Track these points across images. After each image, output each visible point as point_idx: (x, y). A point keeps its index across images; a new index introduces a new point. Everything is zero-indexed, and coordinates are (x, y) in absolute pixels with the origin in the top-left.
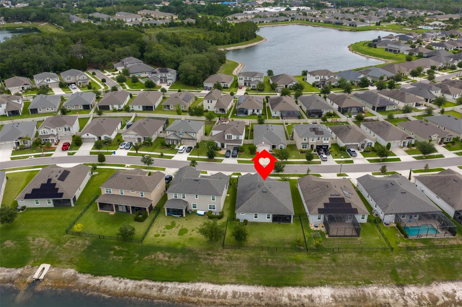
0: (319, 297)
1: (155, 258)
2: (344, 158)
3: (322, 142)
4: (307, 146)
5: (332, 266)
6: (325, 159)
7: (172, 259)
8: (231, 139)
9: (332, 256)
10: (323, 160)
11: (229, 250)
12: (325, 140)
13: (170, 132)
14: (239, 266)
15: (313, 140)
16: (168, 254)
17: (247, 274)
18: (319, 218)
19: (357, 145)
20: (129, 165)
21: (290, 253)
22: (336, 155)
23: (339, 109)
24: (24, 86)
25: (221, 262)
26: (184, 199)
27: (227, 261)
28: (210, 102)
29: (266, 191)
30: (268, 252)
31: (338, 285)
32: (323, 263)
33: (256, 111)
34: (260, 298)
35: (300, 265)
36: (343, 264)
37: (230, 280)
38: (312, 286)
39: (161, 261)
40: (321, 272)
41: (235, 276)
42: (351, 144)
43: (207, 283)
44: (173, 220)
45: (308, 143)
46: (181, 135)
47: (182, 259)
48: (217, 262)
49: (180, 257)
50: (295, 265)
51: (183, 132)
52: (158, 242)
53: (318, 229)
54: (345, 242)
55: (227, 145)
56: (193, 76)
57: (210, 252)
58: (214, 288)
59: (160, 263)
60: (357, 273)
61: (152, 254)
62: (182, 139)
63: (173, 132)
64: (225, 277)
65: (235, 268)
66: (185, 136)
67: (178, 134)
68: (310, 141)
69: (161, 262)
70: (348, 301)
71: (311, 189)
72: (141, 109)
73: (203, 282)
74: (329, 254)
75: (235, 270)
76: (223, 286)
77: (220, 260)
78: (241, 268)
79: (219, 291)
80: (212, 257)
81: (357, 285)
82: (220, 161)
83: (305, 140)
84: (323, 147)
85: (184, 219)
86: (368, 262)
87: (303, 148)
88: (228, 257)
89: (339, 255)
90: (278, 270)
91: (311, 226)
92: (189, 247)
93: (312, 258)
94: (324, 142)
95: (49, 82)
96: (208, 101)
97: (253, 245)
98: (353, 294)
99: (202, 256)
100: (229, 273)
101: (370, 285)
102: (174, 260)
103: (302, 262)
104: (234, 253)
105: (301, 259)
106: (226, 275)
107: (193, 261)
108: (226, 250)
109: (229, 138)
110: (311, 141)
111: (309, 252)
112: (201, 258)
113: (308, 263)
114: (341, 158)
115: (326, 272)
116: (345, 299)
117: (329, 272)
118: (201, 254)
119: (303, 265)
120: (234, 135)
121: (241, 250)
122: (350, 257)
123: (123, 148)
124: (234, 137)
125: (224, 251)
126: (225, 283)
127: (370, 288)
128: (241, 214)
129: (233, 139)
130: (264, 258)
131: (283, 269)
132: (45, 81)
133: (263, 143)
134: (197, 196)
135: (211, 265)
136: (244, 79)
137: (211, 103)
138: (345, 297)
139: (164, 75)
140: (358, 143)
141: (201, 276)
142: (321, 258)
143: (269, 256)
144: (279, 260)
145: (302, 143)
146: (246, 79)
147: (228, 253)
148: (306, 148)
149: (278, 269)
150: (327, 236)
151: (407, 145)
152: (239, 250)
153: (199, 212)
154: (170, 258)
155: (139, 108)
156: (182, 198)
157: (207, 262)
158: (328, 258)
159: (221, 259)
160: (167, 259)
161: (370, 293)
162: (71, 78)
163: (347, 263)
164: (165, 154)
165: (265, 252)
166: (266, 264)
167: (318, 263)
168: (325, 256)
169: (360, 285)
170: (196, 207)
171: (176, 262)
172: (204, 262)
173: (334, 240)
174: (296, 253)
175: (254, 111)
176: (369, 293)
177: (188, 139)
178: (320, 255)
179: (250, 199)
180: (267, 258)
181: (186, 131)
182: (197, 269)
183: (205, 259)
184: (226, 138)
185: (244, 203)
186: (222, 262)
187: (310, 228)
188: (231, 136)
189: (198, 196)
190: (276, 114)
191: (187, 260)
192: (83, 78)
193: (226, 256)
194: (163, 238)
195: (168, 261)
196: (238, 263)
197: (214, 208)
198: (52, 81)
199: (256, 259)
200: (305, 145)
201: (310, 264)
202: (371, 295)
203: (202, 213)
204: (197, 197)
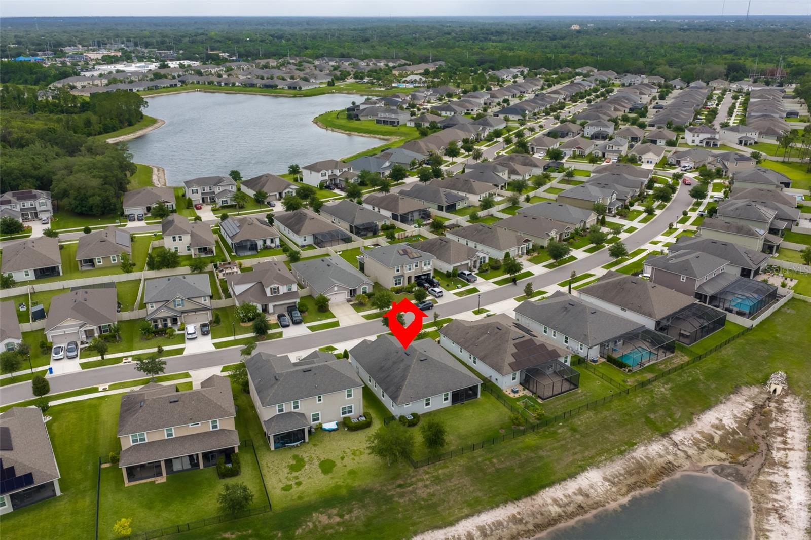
0: (592, 488)
1: (315, 526)
2: (463, 287)
3: (422, 268)
4: (402, 280)
5: (577, 439)
6: (440, 294)
7: (347, 517)
8: (279, 293)
9: (568, 426)
10: (438, 295)
11: (426, 468)
12: (425, 265)
13: (154, 305)
14: (459, 485)
15: (410, 269)
16: (335, 511)
17: (480, 494)
18: (514, 379)
19: (468, 264)
20: (107, 386)
21: (513, 441)
22: (448, 285)
23: (395, 217)
25: (429, 491)
26: (296, 410)
27: (437, 485)
28: (177, 238)
29: (425, 358)
30: (483, 451)
31: (601, 462)
32: (564, 439)
33: (268, 242)
34: (520, 521)
35: (540, 453)
36: (589, 432)
37: (462, 512)
38: (573, 476)
39: (329, 526)
40: (571, 452)
41: (464, 503)
42: (459, 264)
43: (430, 532)
44: (292, 454)
45: (402, 276)
46: (179, 305)
47: (364, 510)
48: (422, 493)
49: (359, 508)
50: (533, 455)
51: (182, 300)
52: (300, 498)
53: (521, 394)
54: (567, 402)
55: (274, 306)
56: (99, 198)
57: (400, 482)
58: (445, 534)
59: (330, 531)
60: (612, 437)
61: (306, 522)
62: (183, 312)
63: (161, 304)
64: (451, 510)
65: (456, 491)
66: (188, 306)
67: (172, 306)
68: (405, 272)
69: (332, 528)
70: (626, 478)
71: (474, 340)
72: (32, 276)
73: (423, 532)
74: (561, 424)
75: (458, 494)
76: (457, 525)
77: (425, 489)
78: (464, 488)
79: (456, 536)
80: (410, 489)
81: (622, 453)
82: (278, 335)
83: (398, 271)
84: (423, 277)
85: (310, 445)
86: (613, 417)
87: (396, 284)
88: (433, 479)
89: (573, 421)
90: (516, 471)
91: (507, 393)
92: (360, 486)
93: (546, 437)
94: (425, 268)
96: (174, 237)
97: (454, 448)
98: (625, 466)
99: (393, 493)
100: (452, 502)
101: (635, 447)
102: (351, 517)
103: (538, 448)
104: (437, 470)
105: (533, 443)
106: (450, 508)
107: (384, 507)
108: (421, 470)
109: (275, 292)
110: (408, 271)
111: (535, 430)
112: (393, 495)
113: (547, 446)
114: (458, 288)
115: (576, 450)
116: (622, 478)
117: (579, 448)
118: (389, 490)
119: (543, 451)
120: (283, 284)
121: (443, 462)
122: (588, 418)
123: (62, 357)
124: (283, 290)
125: (420, 472)
126: (458, 520)
127: (637, 451)
128: (405, 406)
129: (281, 293)
130: (486, 460)
131: (521, 466)
133: (336, 289)
134: (319, 397)
135: (417, 501)
136: (200, 191)
137: (181, 240)
138: (621, 474)
139: (28, 204)
140: (468, 262)
141: (414, 524)
142: (555, 433)
143: (489, 456)
144: (506, 455)
145: (395, 277)
146: (204, 190)
147: (428, 473)
148: (400, 283)
149: (514, 470)
150: (540, 401)
151: (525, 251)
152: (440, 462)
153: (327, 426)
154: (341, 516)
155: (27, 275)
156: (293, 410)
157: (407, 499)
158: (565, 430)
159: (426, 486)
160: (338, 519)
161: (643, 457)
163: (592, 428)
164: (165, 348)
165: (478, 452)
166: (493, 468)
167: (559, 441)
168: (559, 428)
169: (625, 451)
170: (318, 419)
171: (357, 518)
172: (402, 501)
173: (552, 402)
174: (521, 438)
175: (265, 241)
176: (641, 459)
177: (195, 311)
178: (552, 429)
179: (408, 377)
180: (490, 460)
181: (190, 297)
182: (400, 516)
183: (402, 495)
184: (269, 294)
185: (402, 386)
186: (430, 489)
187: (509, 396)
188: (278, 287)
189: (322, 398)
190: (305, 240)
191: (373, 508)
193: (429, 478)
194: (301, 488)
195: (343, 522)
196: (455, 481)
197: (350, 412)
199: (475, 466)
200: (398, 280)
201: (549, 447)
202: (645, 459)
203: (332, 425)
204: (320, 400)
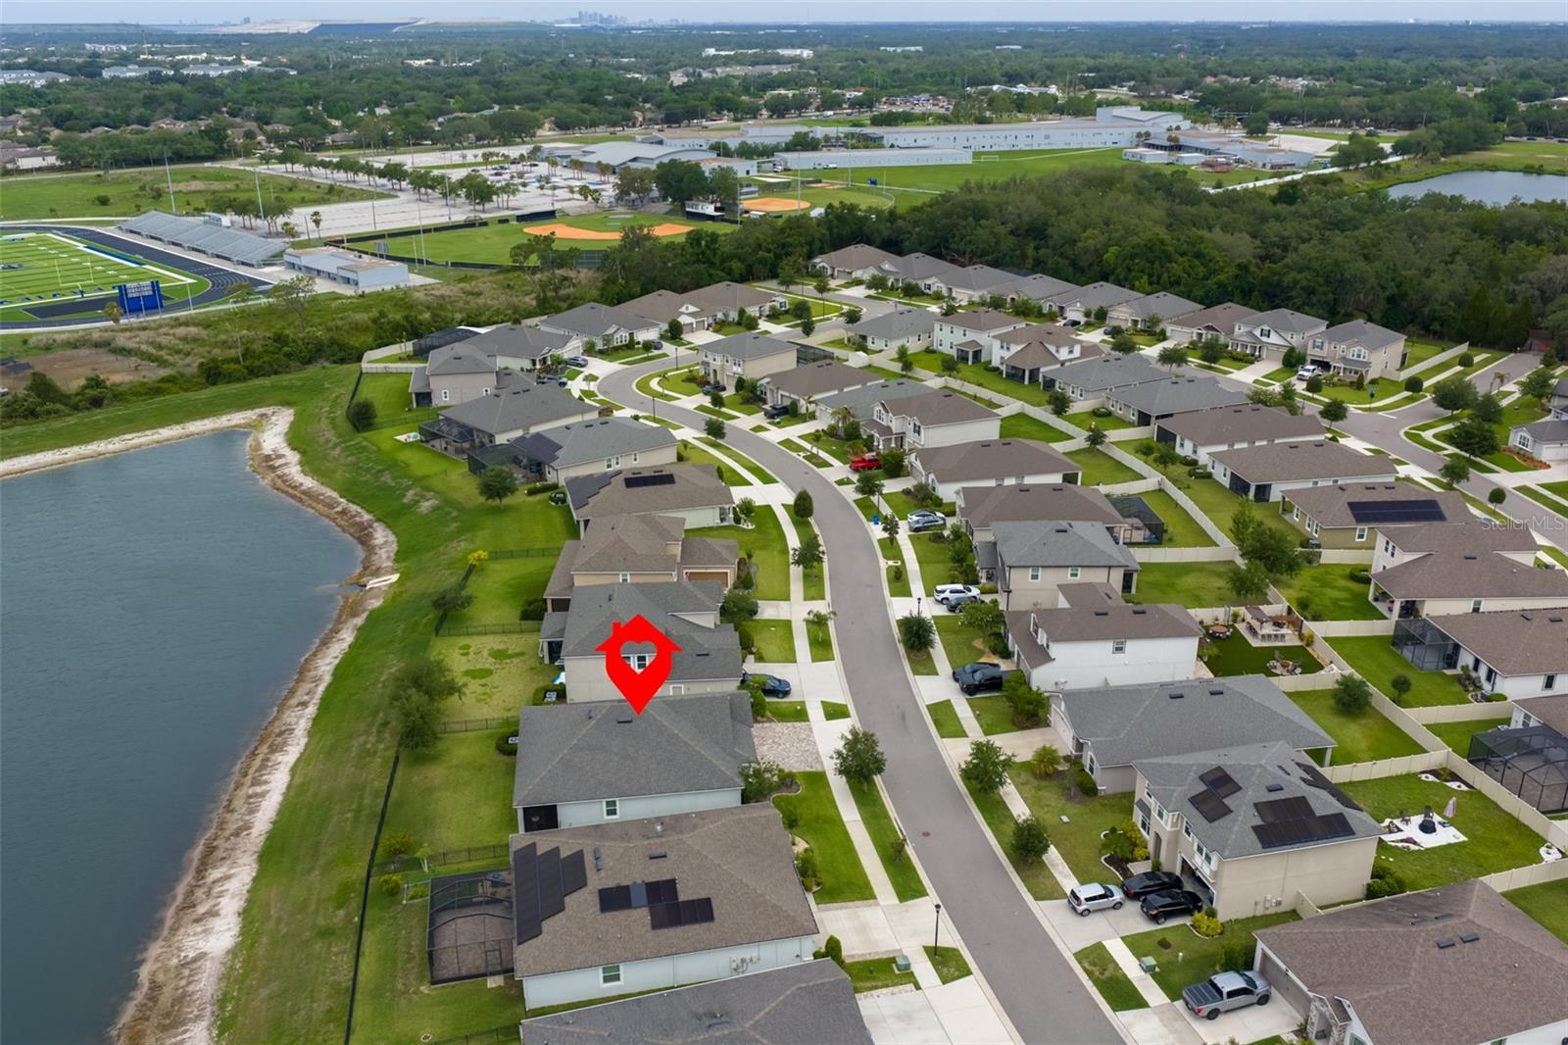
0: (205, 931)
5: (302, 933)
9: (344, 930)
24: (1204, 332)
31: (234, 959)
34: (236, 834)
38: (245, 914)
44: (527, 652)
60: (264, 993)
70: (177, 989)
74: (357, 921)
81: (222, 1002)
86: (303, 1013)
89: (349, 943)
93: (343, 889)
95: (1264, 339)
97: (414, 780)
98: (195, 997)
100: (322, 768)
101: (215, 1032)
104: (383, 757)
106: (315, 766)
113: (322, 885)
115: (284, 927)
116: (183, 983)
117: (284, 931)
119: (317, 878)
126: (293, 774)
127: (205, 1033)
130: (357, 805)
132: (1257, 333)
137: (1393, 555)
138: (189, 983)
142: (343, 905)
158: (336, 920)
161: (186, 1036)
162: (1326, 345)
168: (347, 914)
169: (222, 1008)
176: (186, 1031)
178: (354, 904)
192: (1359, 356)
198: (1274, 339)
202: (179, 1038)
